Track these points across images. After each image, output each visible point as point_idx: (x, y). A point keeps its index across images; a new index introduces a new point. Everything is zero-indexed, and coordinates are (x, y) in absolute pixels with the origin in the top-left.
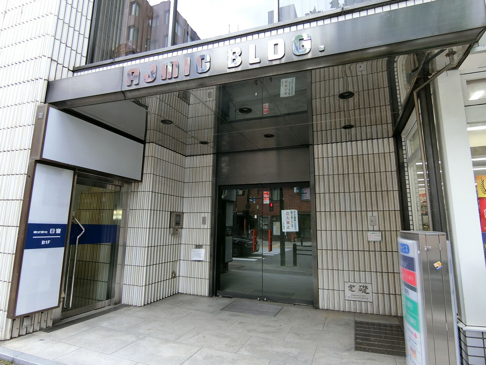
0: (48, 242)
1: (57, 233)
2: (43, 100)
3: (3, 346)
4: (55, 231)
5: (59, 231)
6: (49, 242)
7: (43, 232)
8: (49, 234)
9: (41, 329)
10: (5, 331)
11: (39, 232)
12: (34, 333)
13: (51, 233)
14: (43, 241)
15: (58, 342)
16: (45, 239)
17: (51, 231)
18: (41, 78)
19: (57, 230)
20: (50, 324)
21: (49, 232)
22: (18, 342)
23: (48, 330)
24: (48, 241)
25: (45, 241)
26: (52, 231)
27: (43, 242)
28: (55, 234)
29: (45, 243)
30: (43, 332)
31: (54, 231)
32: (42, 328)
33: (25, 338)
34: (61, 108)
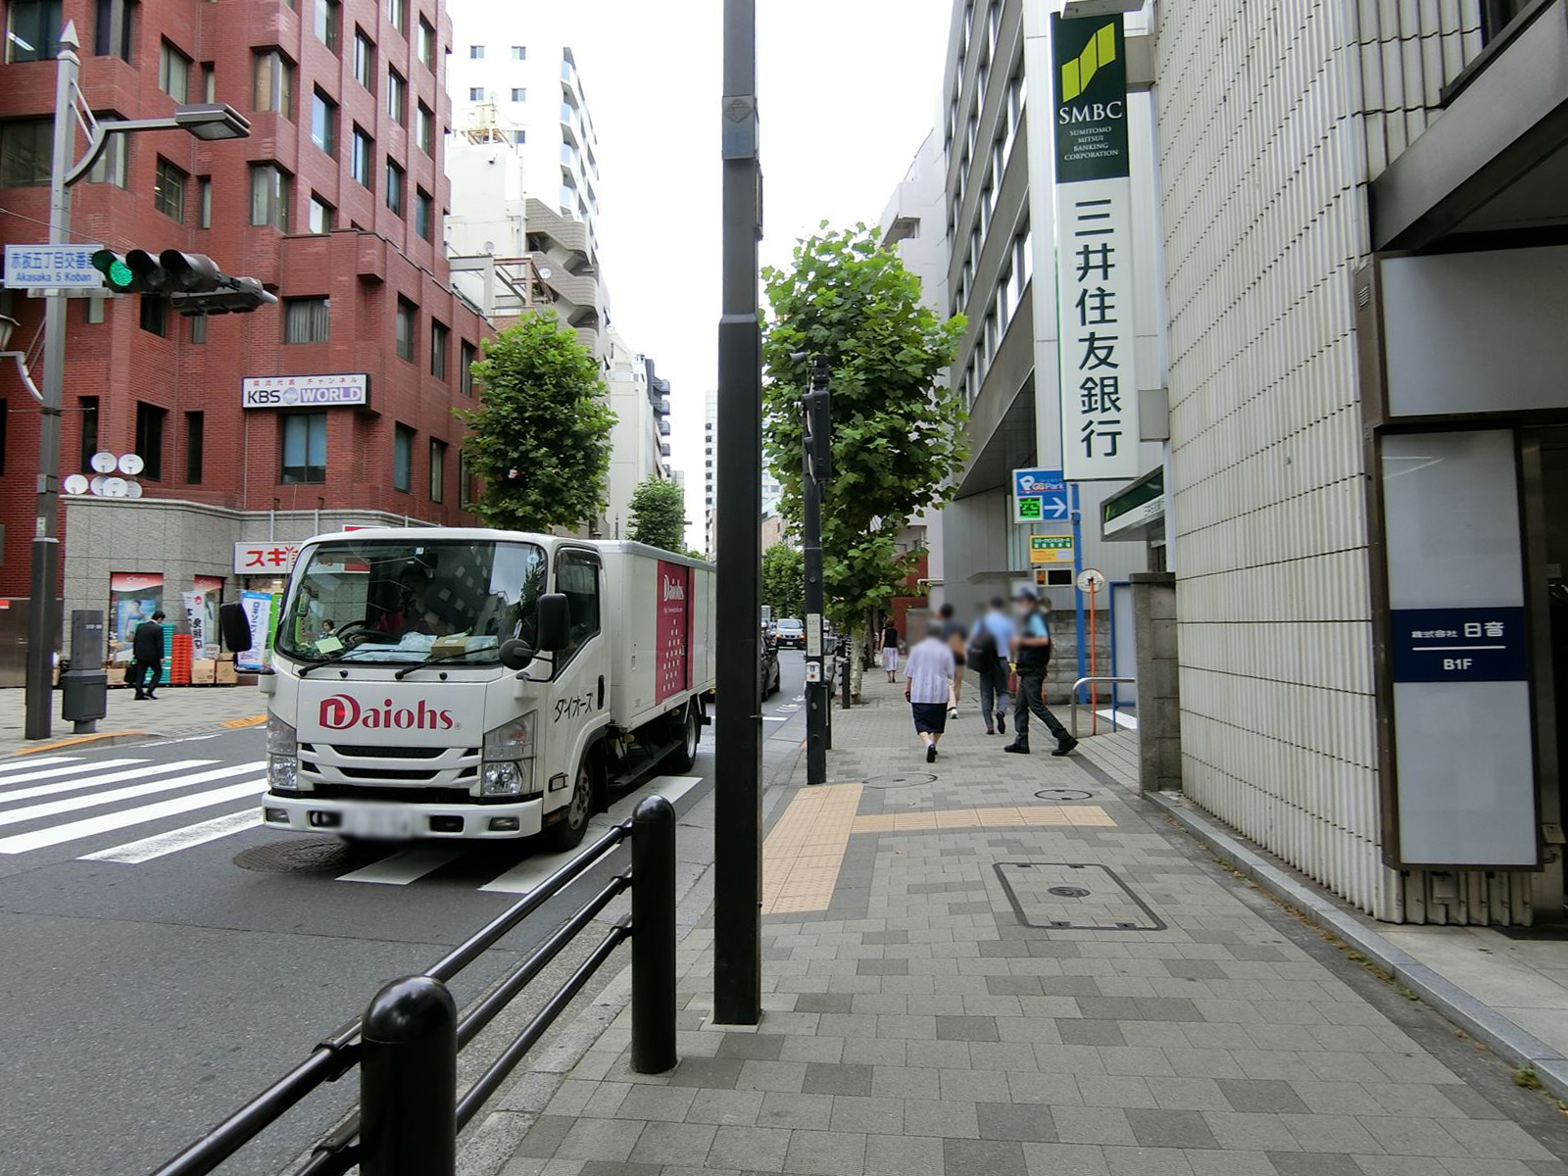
0: (1466, 665)
1: (1489, 634)
2: (1366, 246)
3: (1380, 934)
4: (1484, 631)
5: (1495, 629)
6: (1466, 663)
7: (1440, 634)
8: (1462, 640)
9: (1493, 924)
10: (1385, 897)
11: (1429, 634)
12: (1471, 929)
13: (1467, 635)
14: (1446, 661)
15: (1531, 971)
16: (1454, 655)
17: (1467, 630)
18: (1347, 186)
19: (1489, 625)
20: (1525, 917)
21: (1461, 632)
22: (1420, 936)
23: (1515, 931)
24: (1465, 660)
25: (1455, 660)
26: (1471, 629)
27: (1448, 664)
28: (1485, 639)
29: (1456, 665)
30: (1497, 933)
31: (1479, 630)
32: (1498, 921)
33: (1441, 933)
34: (1418, 248)
